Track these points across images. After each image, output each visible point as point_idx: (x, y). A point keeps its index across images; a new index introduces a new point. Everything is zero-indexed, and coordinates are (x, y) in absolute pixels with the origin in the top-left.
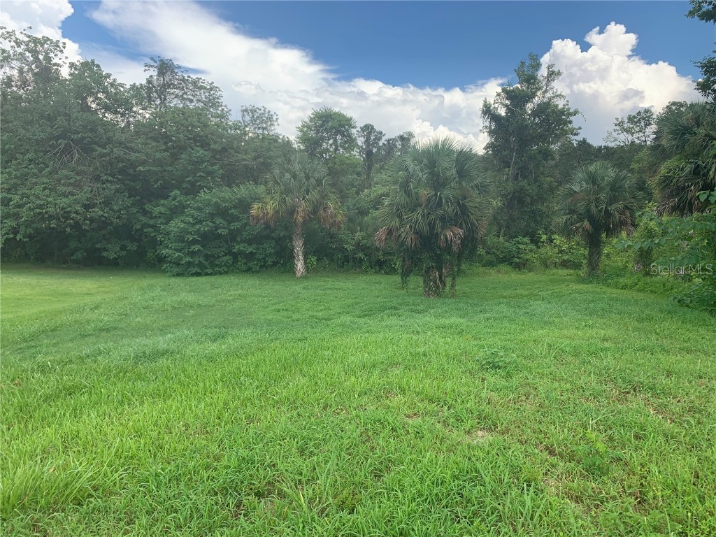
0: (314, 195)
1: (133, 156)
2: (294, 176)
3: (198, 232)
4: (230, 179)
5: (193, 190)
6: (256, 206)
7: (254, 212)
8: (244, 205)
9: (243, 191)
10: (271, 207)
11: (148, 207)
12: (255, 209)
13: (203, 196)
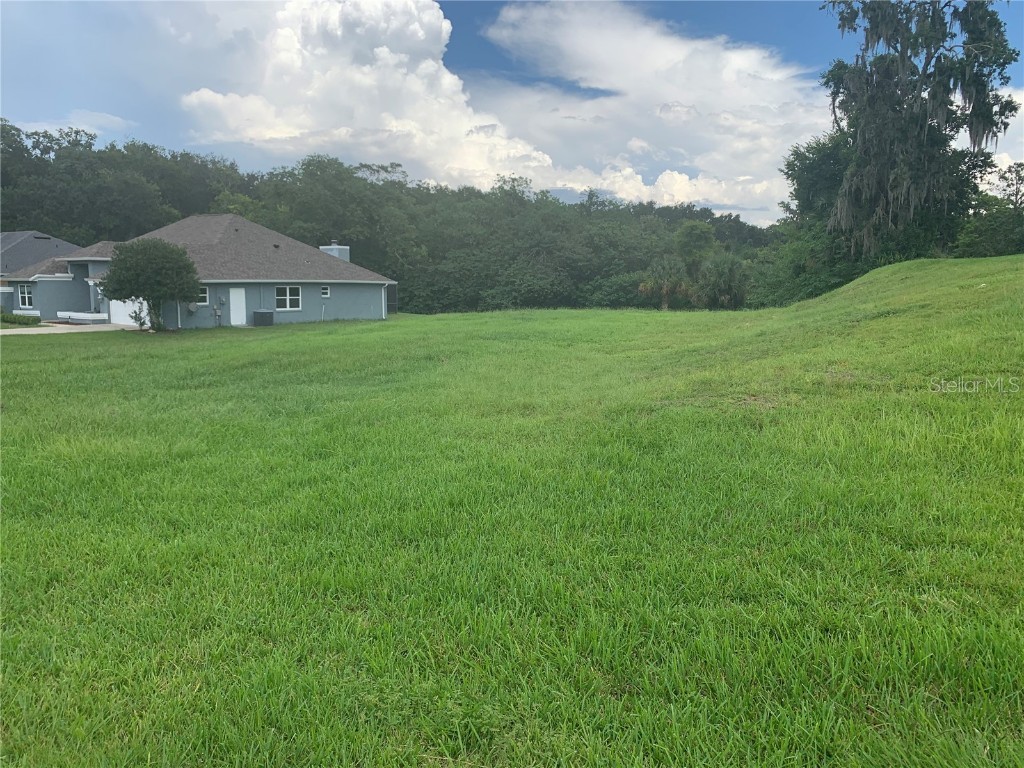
0: (674, 279)
1: (576, 257)
2: (664, 268)
3: (609, 300)
4: (630, 268)
5: (608, 275)
6: (642, 285)
7: (640, 288)
8: (635, 284)
9: (635, 276)
10: (650, 284)
11: (580, 286)
12: (641, 287)
13: (613, 279)
